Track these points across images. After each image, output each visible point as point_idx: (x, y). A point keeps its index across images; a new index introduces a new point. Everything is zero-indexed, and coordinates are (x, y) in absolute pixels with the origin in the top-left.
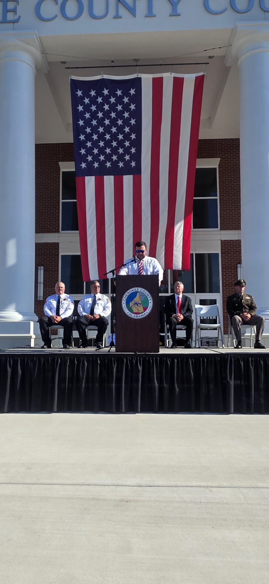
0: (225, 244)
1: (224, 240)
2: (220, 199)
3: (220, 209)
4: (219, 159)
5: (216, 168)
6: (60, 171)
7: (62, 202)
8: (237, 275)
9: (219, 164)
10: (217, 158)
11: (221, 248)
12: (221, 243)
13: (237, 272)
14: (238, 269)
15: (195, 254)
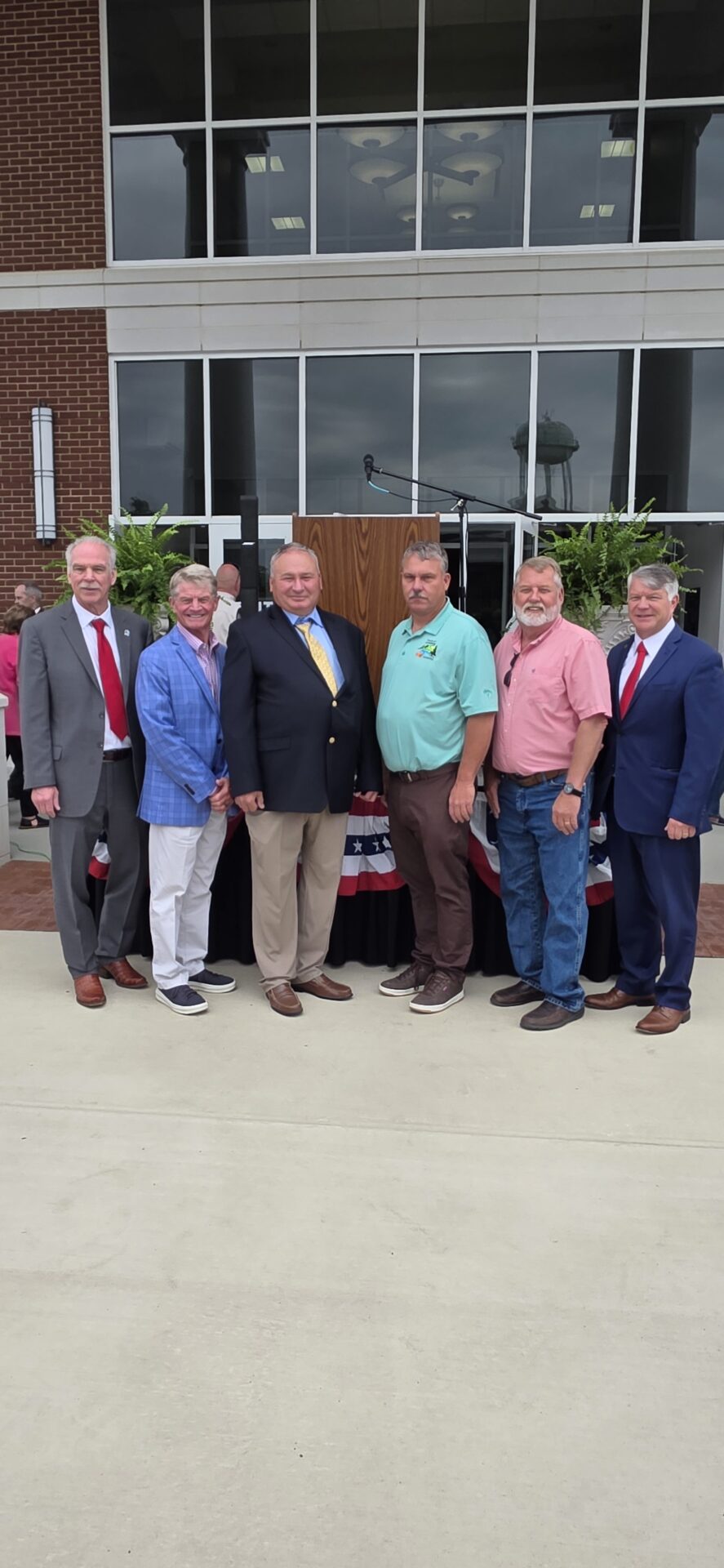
15: (643, 351)
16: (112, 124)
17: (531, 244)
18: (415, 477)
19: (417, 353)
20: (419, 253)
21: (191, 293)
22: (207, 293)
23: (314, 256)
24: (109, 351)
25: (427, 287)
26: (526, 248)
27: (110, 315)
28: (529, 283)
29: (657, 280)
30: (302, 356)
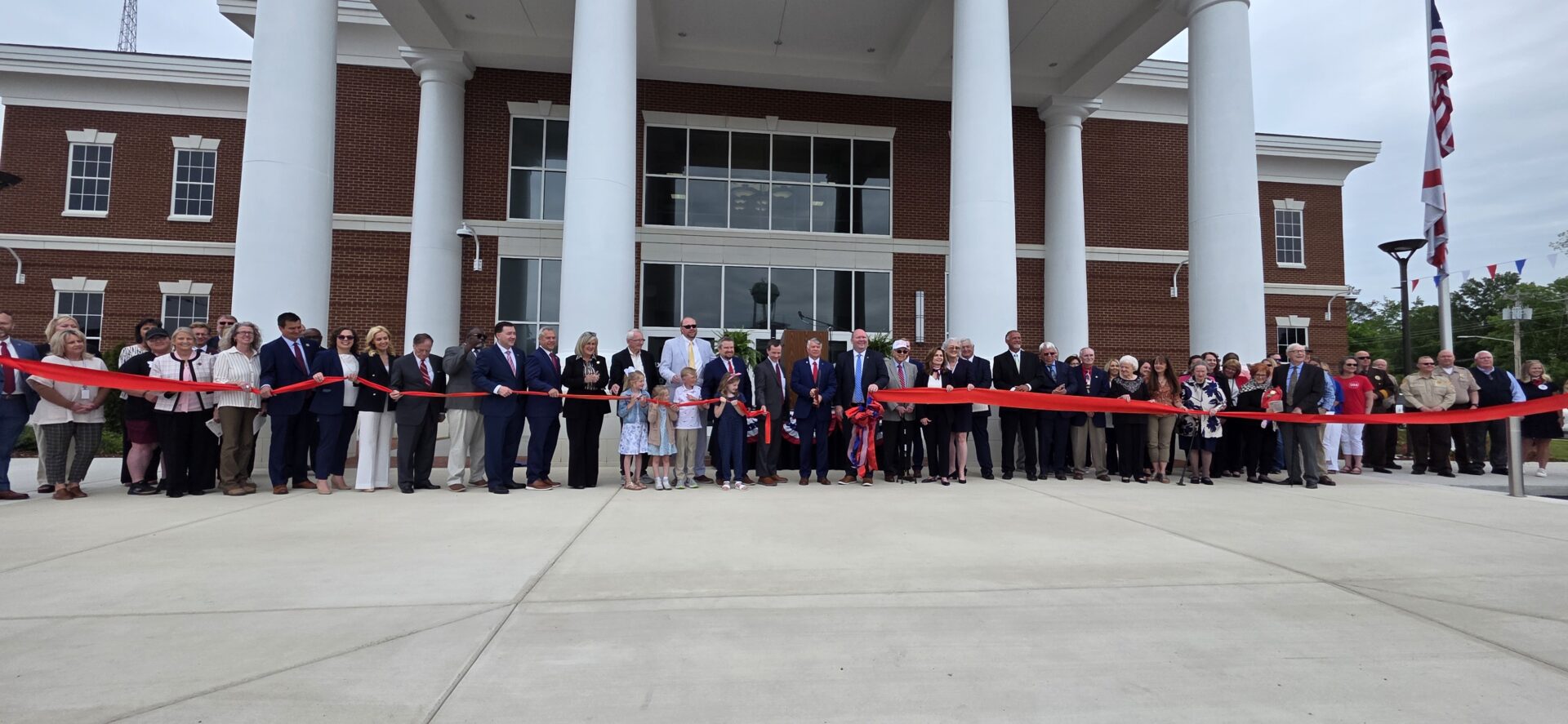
0: (898, 257)
1: (899, 254)
2: (894, 191)
3: (893, 207)
4: (894, 129)
5: (889, 143)
6: (643, 126)
7: (647, 177)
8: (915, 307)
9: (895, 137)
10: (891, 126)
11: (894, 265)
12: (894, 257)
13: (915, 302)
14: (917, 298)
15: (856, 272)
16: (648, 172)
17: (813, 231)
18: (815, 318)
19: (770, 267)
20: (770, 231)
21: (678, 239)
22: (685, 239)
23: (729, 229)
24: (642, 258)
25: (773, 243)
26: (811, 233)
27: (642, 244)
28: (814, 245)
29: (859, 247)
30: (724, 266)
